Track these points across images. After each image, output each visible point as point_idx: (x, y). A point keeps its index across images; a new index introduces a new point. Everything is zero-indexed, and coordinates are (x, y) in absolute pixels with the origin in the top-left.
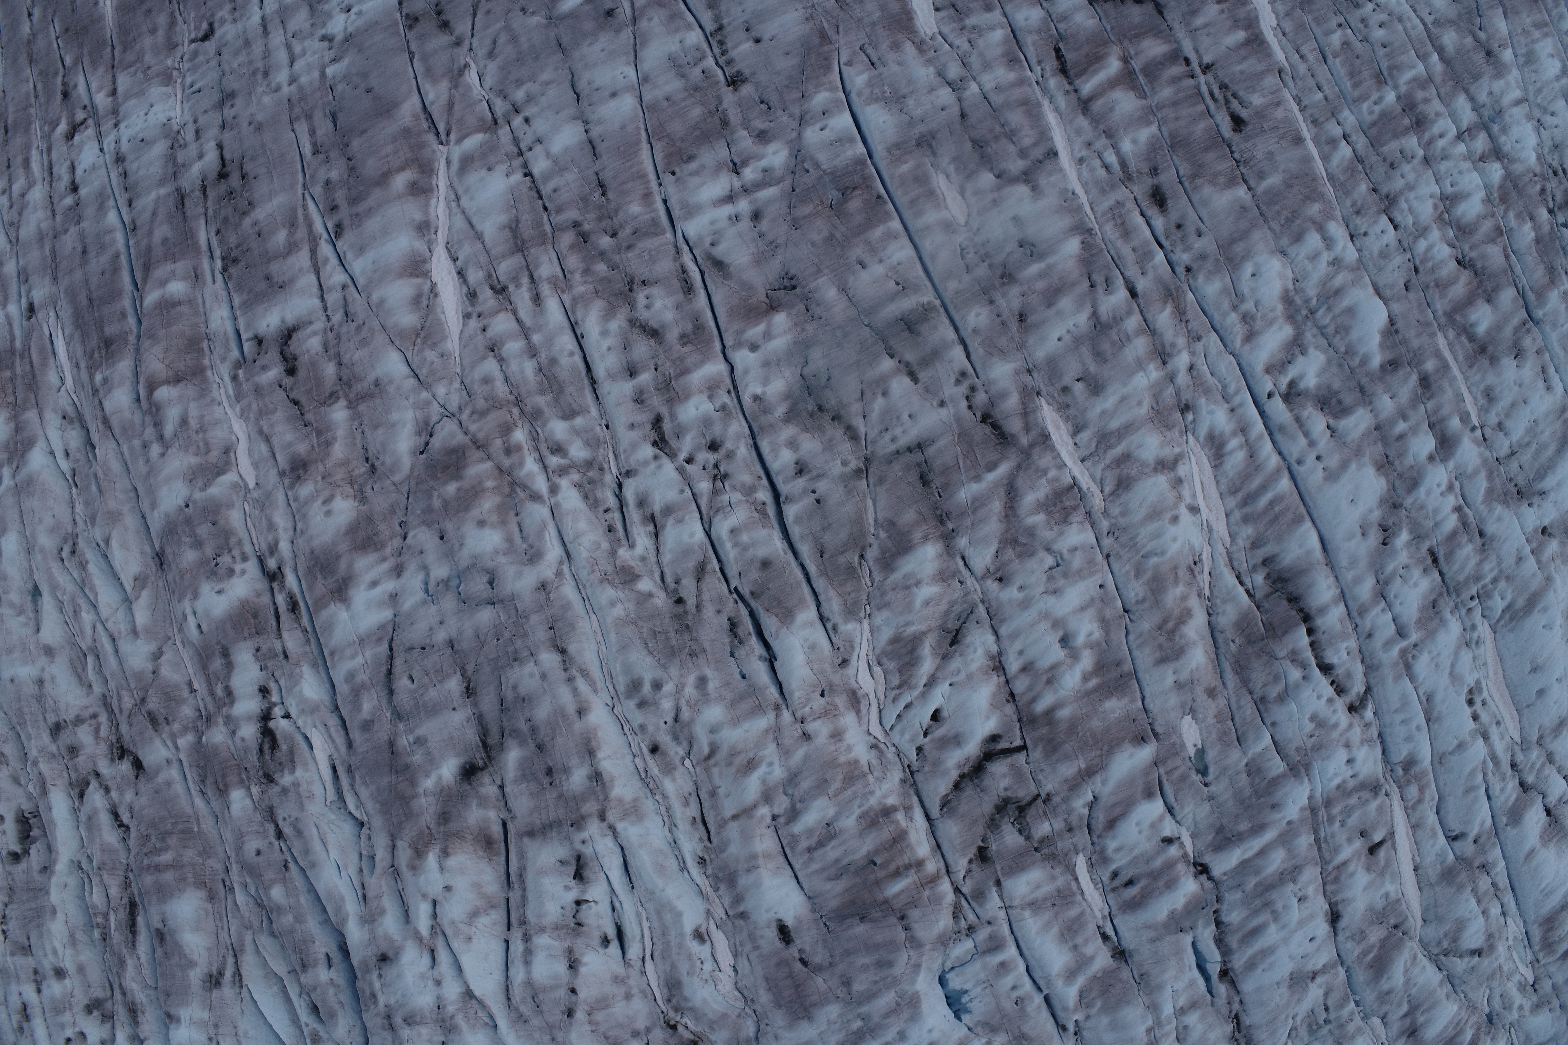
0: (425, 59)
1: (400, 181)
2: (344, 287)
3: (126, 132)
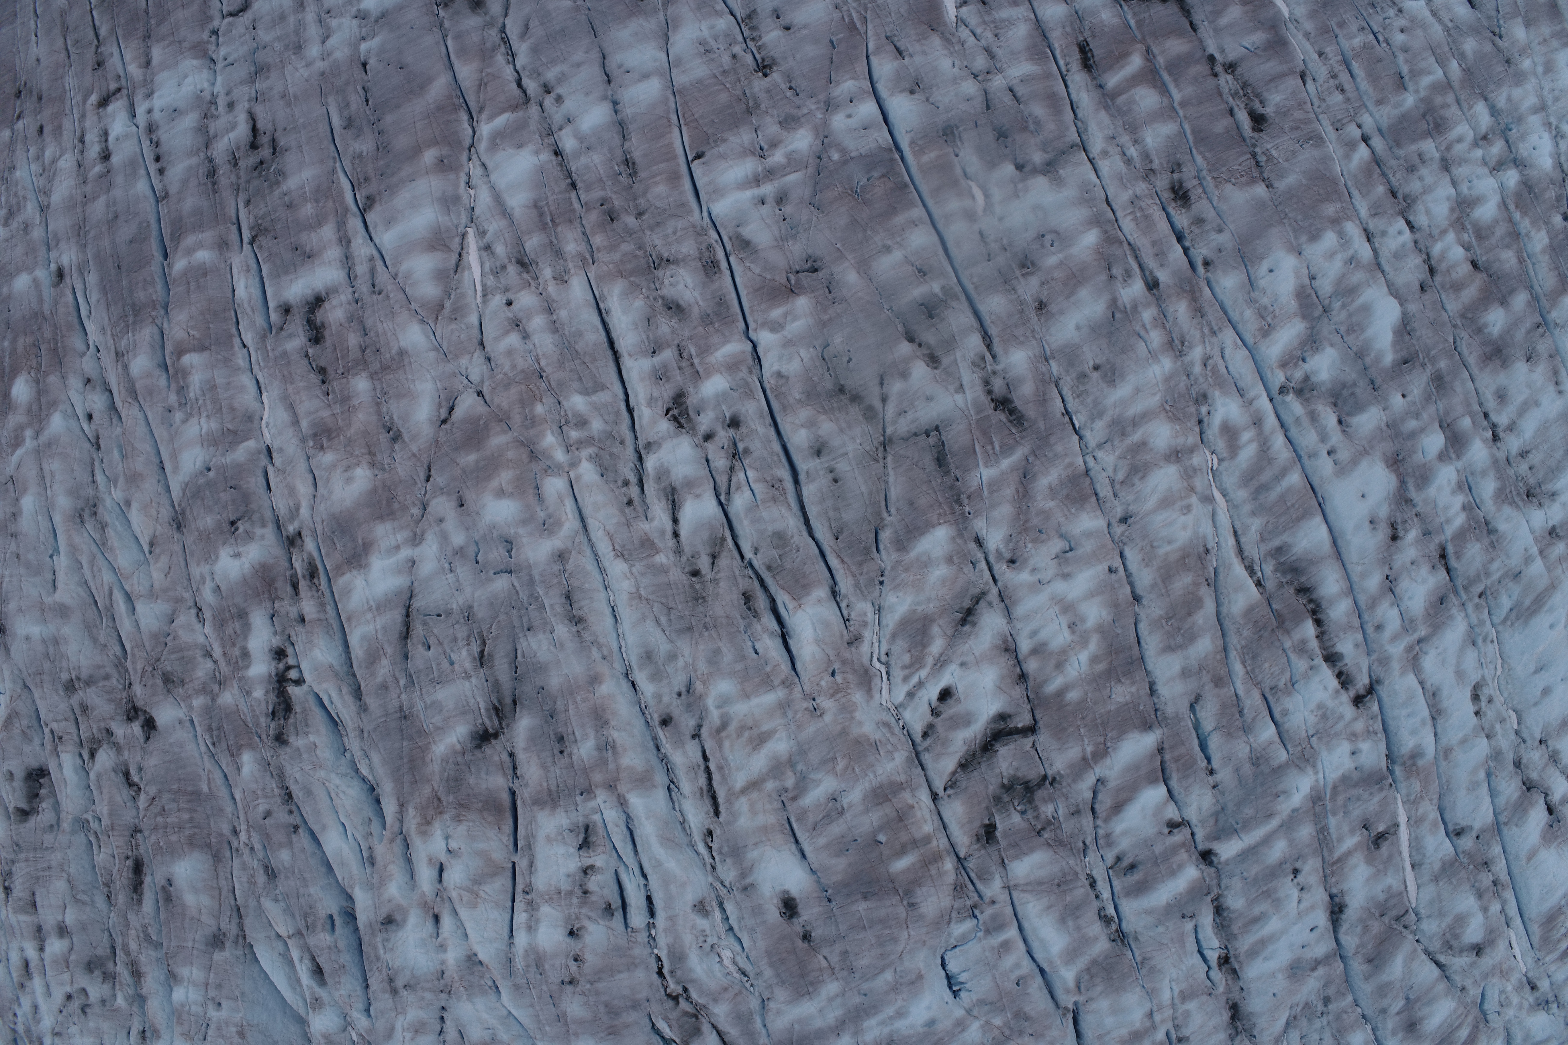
0: (457, 37)
1: (429, 156)
2: (372, 259)
3: (159, 101)
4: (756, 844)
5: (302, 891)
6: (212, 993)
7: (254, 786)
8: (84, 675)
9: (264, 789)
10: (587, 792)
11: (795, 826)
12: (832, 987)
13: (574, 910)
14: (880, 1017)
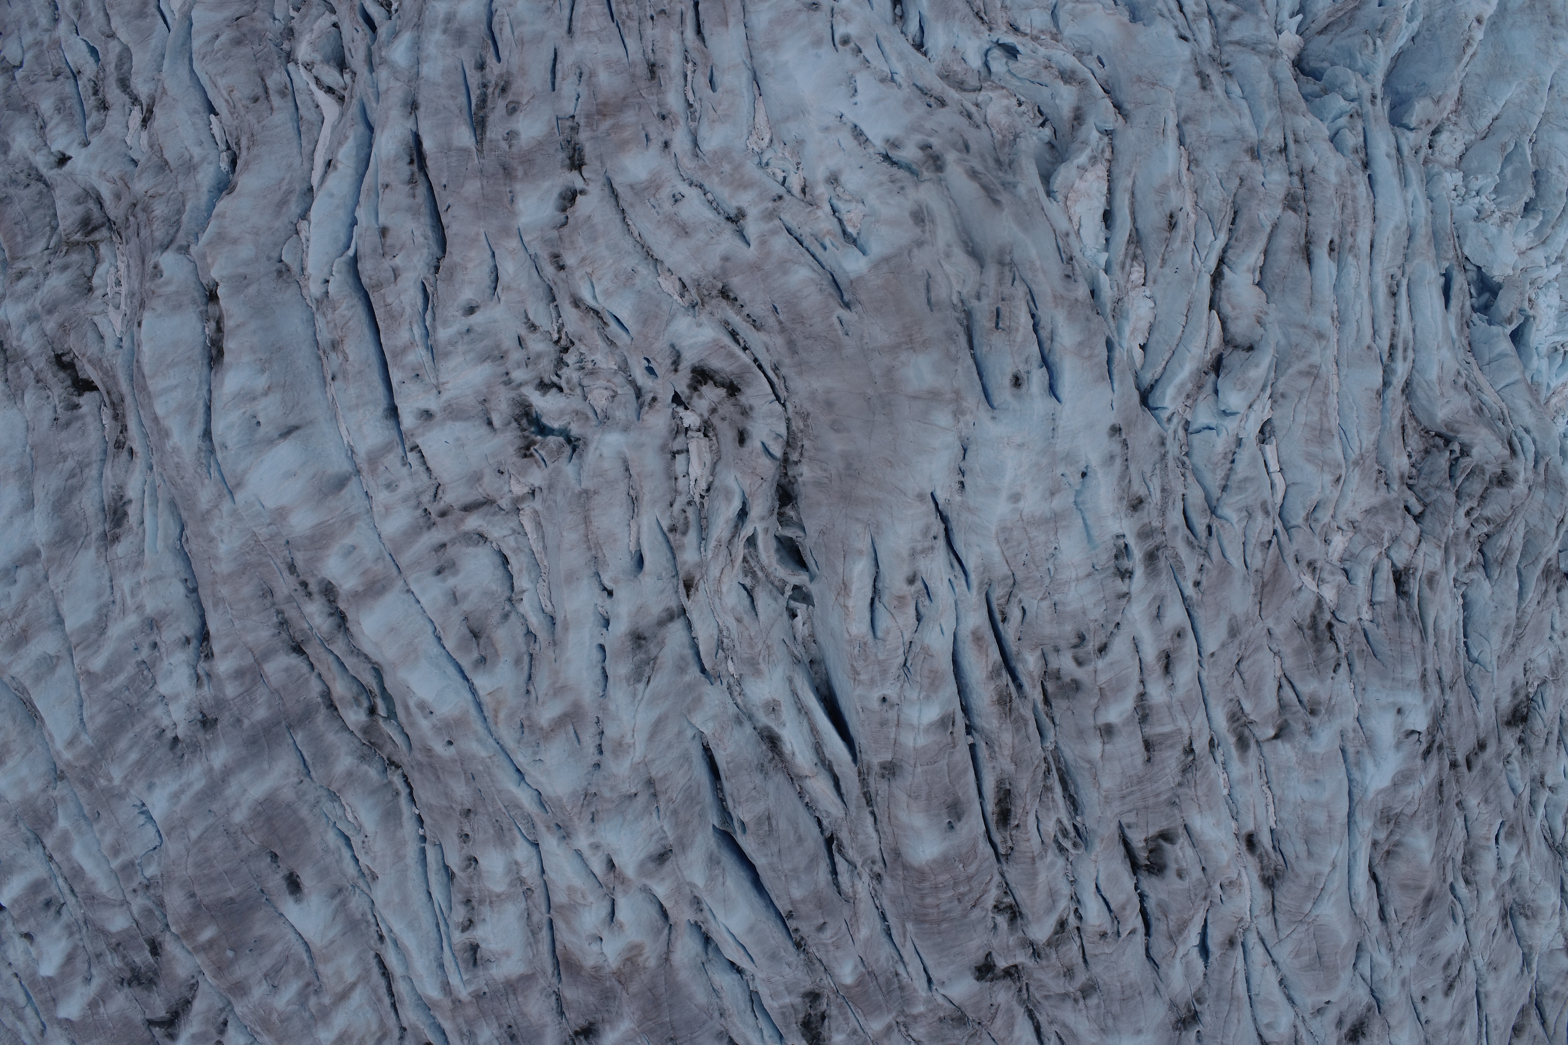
4: (332, 942)
5: (775, 859)
6: (892, 714)
7: (839, 954)
8: (1069, 1004)
9: (827, 951)
10: (479, 996)
11: (305, 956)
12: (239, 816)
13: (475, 886)
14: (191, 792)
